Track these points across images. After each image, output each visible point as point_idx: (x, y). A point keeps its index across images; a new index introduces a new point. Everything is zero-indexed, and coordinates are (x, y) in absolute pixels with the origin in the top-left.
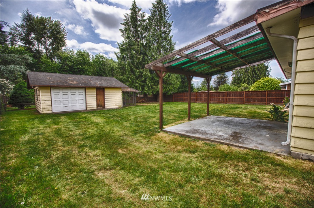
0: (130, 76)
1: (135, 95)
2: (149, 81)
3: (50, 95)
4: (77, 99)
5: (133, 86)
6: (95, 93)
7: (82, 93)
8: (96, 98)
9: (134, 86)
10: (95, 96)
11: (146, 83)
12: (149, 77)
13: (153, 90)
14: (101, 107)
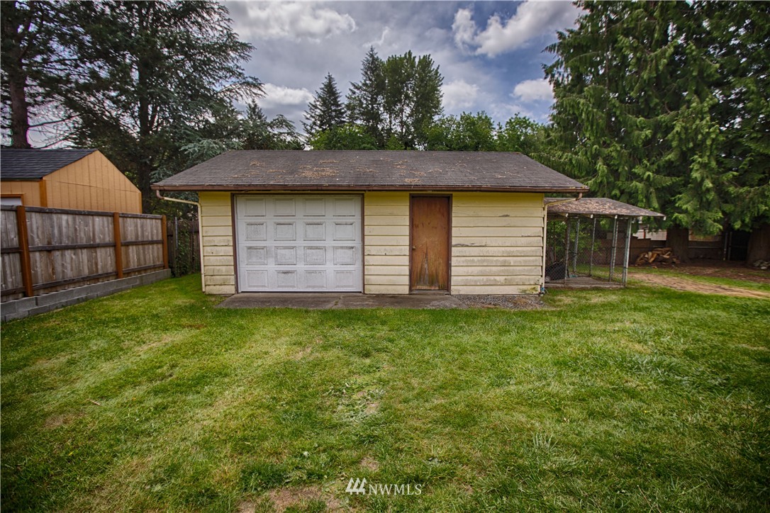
0: (606, 151)
1: (623, 232)
2: (704, 166)
3: (230, 223)
4: (329, 243)
5: (616, 192)
6: (406, 221)
7: (350, 220)
8: (407, 243)
9: (622, 192)
10: (406, 230)
11: (689, 176)
12: (709, 142)
13: (728, 208)
14: (432, 283)
